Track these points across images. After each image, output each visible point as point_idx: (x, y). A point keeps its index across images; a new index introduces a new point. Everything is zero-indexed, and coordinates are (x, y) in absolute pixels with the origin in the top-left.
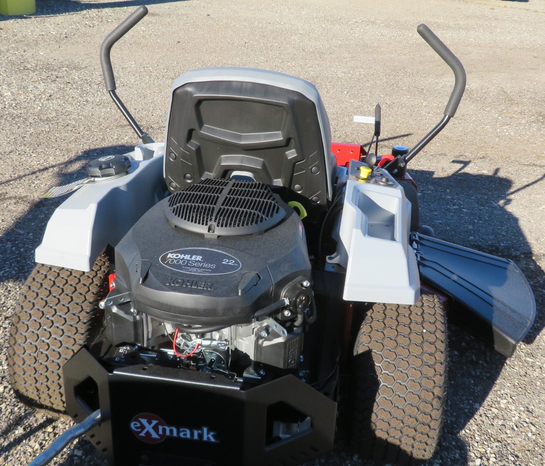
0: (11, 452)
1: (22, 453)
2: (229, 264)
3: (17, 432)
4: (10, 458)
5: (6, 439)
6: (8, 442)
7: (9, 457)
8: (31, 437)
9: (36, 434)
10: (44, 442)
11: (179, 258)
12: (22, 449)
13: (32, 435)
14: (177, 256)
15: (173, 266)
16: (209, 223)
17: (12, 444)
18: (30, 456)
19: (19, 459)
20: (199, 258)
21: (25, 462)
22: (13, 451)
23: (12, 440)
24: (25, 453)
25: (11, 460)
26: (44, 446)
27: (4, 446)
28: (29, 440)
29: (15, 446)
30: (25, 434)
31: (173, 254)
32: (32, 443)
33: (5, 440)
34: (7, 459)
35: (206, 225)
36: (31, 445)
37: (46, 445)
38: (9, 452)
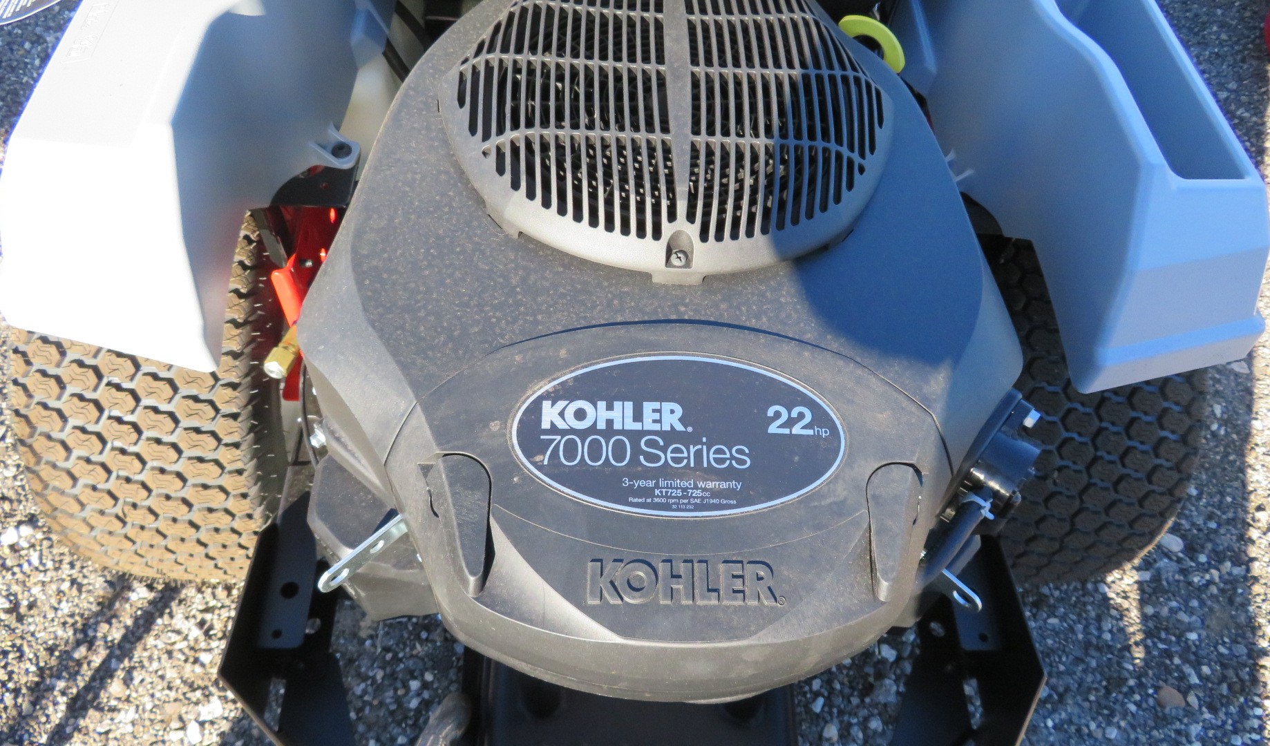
0: (136, 656)
1: (165, 657)
2: (797, 430)
3: (133, 596)
4: (137, 676)
5: (114, 621)
6: (123, 631)
7: (135, 674)
8: (174, 604)
9: (182, 596)
10: (208, 616)
11: (593, 429)
12: (161, 645)
13: (173, 599)
14: (580, 414)
15: (581, 479)
16: (667, 228)
17: (133, 633)
18: (186, 661)
19: (160, 673)
20: (671, 415)
21: (178, 682)
22: (138, 653)
23: (129, 622)
24: (170, 653)
25: (142, 681)
26: (211, 628)
27: (112, 641)
28: (171, 616)
29: (139, 638)
30: (155, 598)
31: (561, 404)
32: (179, 622)
33: (110, 624)
34: (132, 679)
35: (657, 234)
36: (177, 627)
37: (215, 622)
38: (131, 659)
